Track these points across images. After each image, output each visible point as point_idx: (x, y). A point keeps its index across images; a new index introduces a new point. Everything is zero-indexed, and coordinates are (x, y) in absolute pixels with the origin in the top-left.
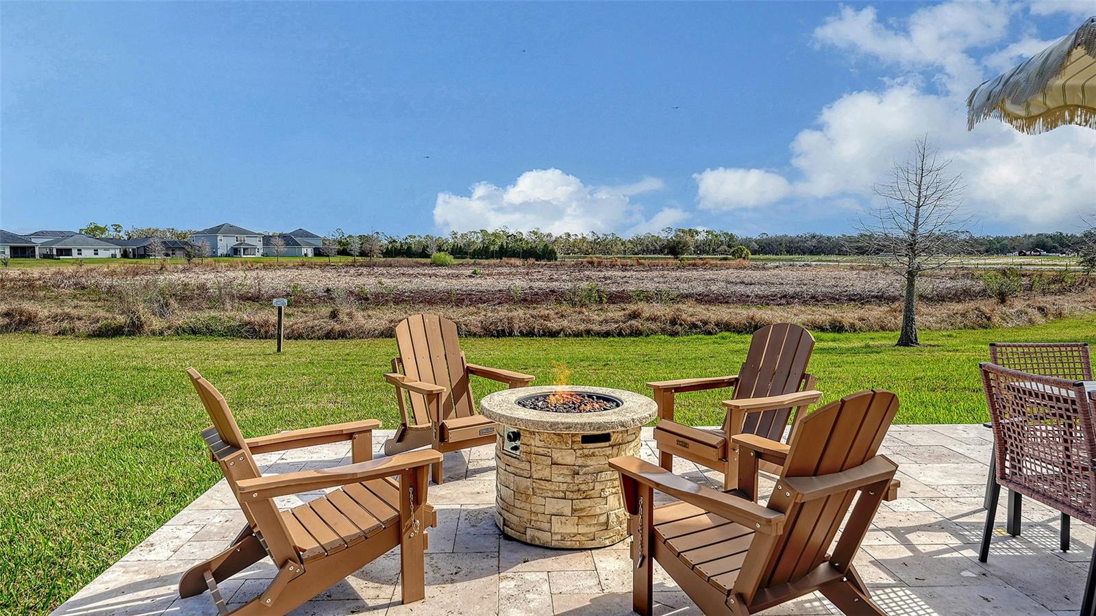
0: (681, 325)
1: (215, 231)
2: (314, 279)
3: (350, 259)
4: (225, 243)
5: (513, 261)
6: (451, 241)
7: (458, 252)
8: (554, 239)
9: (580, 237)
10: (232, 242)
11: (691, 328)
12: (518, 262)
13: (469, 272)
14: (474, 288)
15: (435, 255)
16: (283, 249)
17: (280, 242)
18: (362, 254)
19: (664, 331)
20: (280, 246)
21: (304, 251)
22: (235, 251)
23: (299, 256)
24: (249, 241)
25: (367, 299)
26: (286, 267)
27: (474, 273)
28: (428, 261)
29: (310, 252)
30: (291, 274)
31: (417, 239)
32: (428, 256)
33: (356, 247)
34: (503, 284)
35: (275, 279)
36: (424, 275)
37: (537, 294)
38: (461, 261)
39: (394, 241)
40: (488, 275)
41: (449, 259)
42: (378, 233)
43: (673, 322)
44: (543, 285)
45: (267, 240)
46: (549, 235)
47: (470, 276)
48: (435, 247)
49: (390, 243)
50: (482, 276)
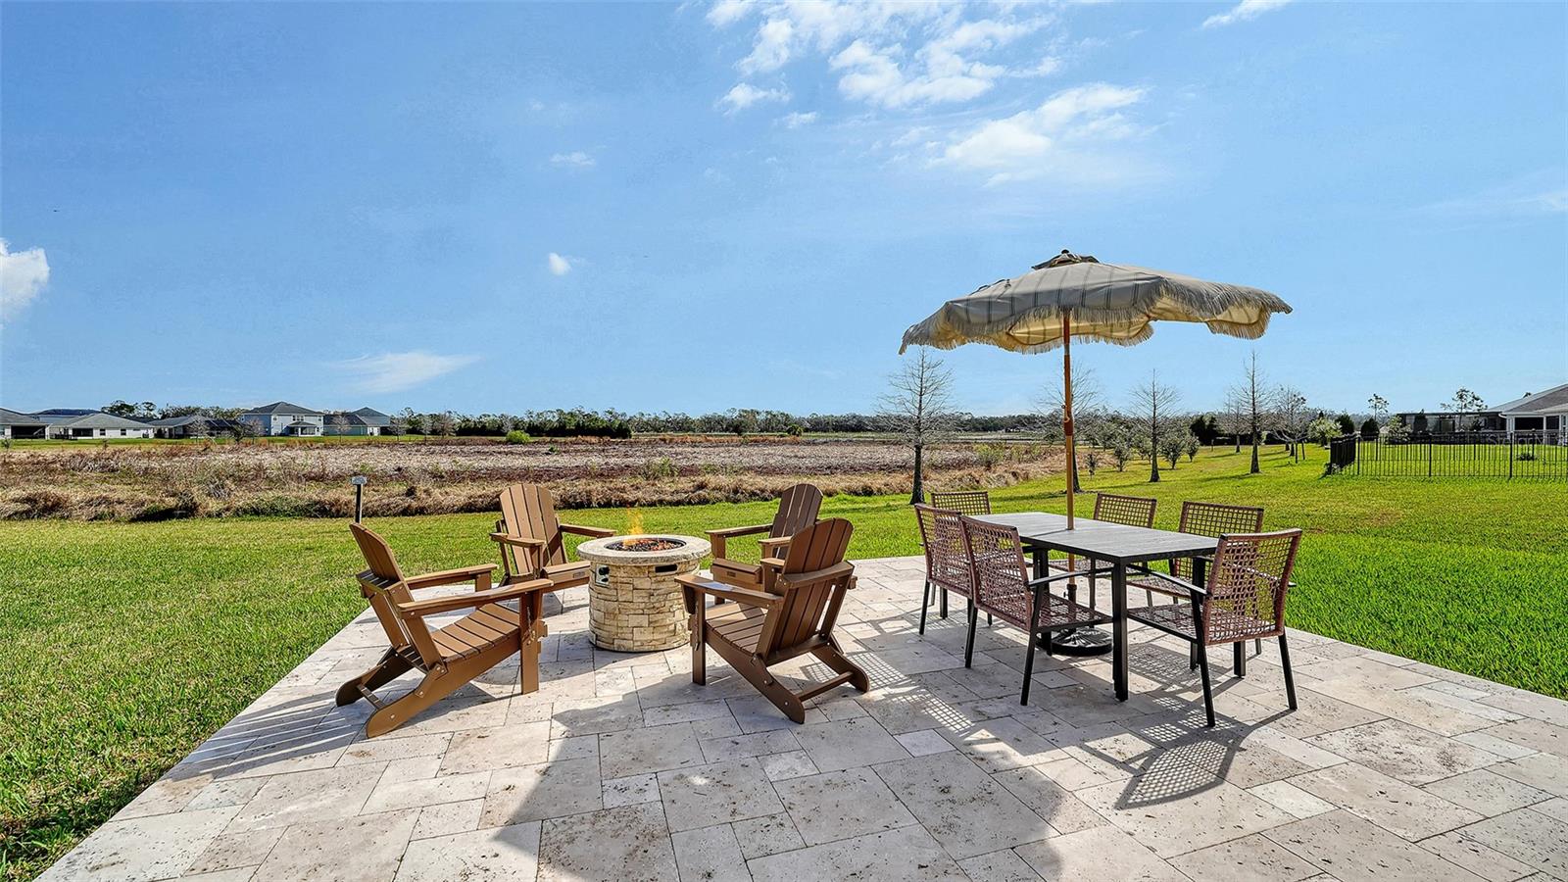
0: (742, 493)
1: (270, 409)
2: (383, 460)
3: (421, 438)
4: (279, 423)
5: (588, 438)
6: (526, 420)
7: (535, 430)
8: (628, 418)
9: (653, 416)
10: (288, 421)
11: (750, 496)
12: (594, 440)
13: (546, 449)
14: (551, 464)
15: (511, 433)
16: (347, 428)
17: (344, 421)
18: (434, 432)
19: (728, 499)
20: (344, 425)
21: (369, 430)
22: (290, 431)
23: (365, 434)
24: (307, 420)
25: (442, 477)
26: (350, 446)
27: (551, 450)
28: (504, 439)
29: (376, 431)
30: (356, 453)
31: (492, 417)
32: (504, 435)
33: (427, 426)
34: (580, 461)
35: (338, 460)
36: (500, 453)
37: (613, 469)
38: (537, 439)
39: (468, 420)
40: (564, 452)
41: (525, 437)
42: (450, 412)
43: (736, 491)
44: (619, 461)
45: (329, 419)
46: (624, 414)
47: (547, 454)
48: (509, 425)
49: (463, 421)
50: (559, 453)
